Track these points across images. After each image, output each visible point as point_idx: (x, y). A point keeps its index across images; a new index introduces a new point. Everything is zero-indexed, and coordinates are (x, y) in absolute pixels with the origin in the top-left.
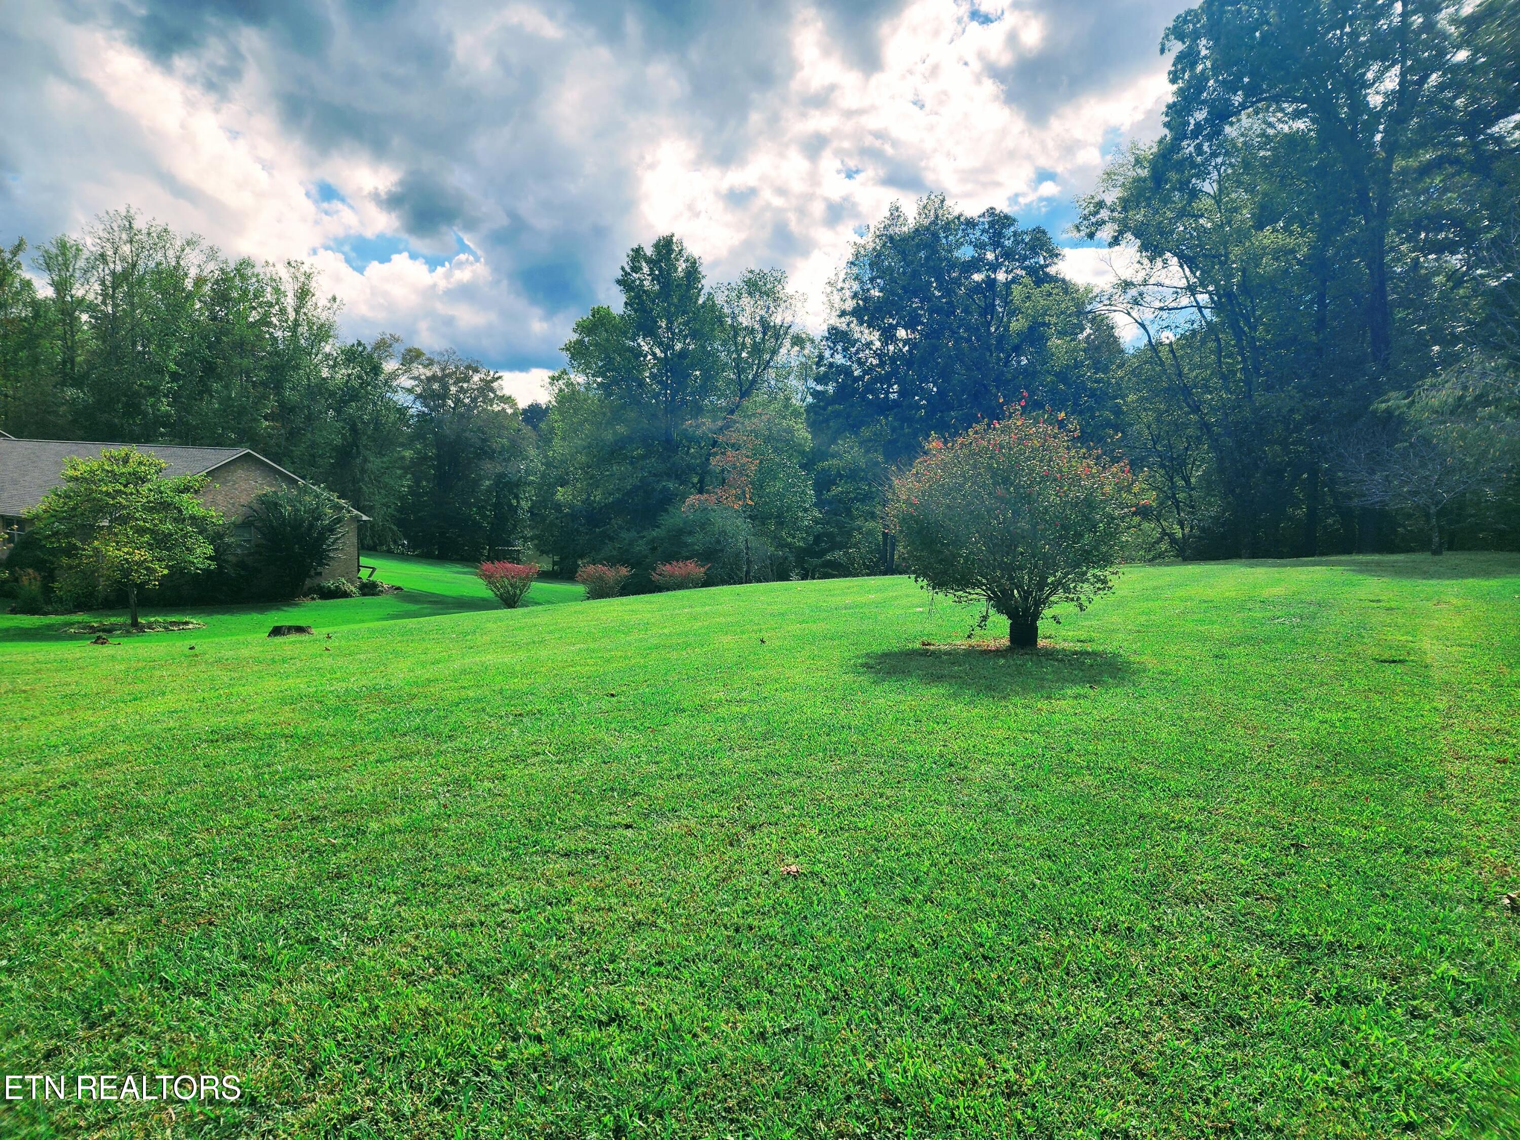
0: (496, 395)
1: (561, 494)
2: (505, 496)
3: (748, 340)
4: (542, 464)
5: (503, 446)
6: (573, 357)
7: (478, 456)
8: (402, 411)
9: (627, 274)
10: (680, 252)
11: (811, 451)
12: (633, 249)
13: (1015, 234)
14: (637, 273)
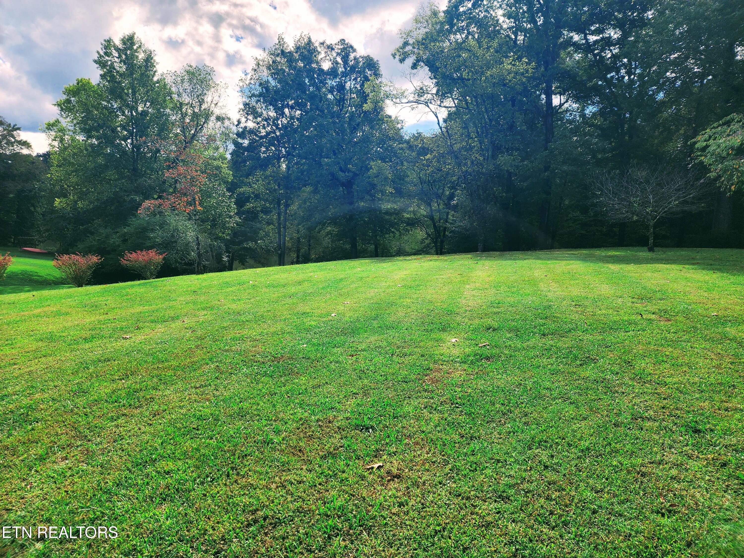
0: (15, 140)
1: (58, 203)
3: (189, 111)
5: (22, 173)
6: (62, 110)
7: (3, 179)
9: (101, 56)
10: (140, 47)
11: (232, 181)
12: (105, 41)
13: (355, 58)
14: (109, 56)
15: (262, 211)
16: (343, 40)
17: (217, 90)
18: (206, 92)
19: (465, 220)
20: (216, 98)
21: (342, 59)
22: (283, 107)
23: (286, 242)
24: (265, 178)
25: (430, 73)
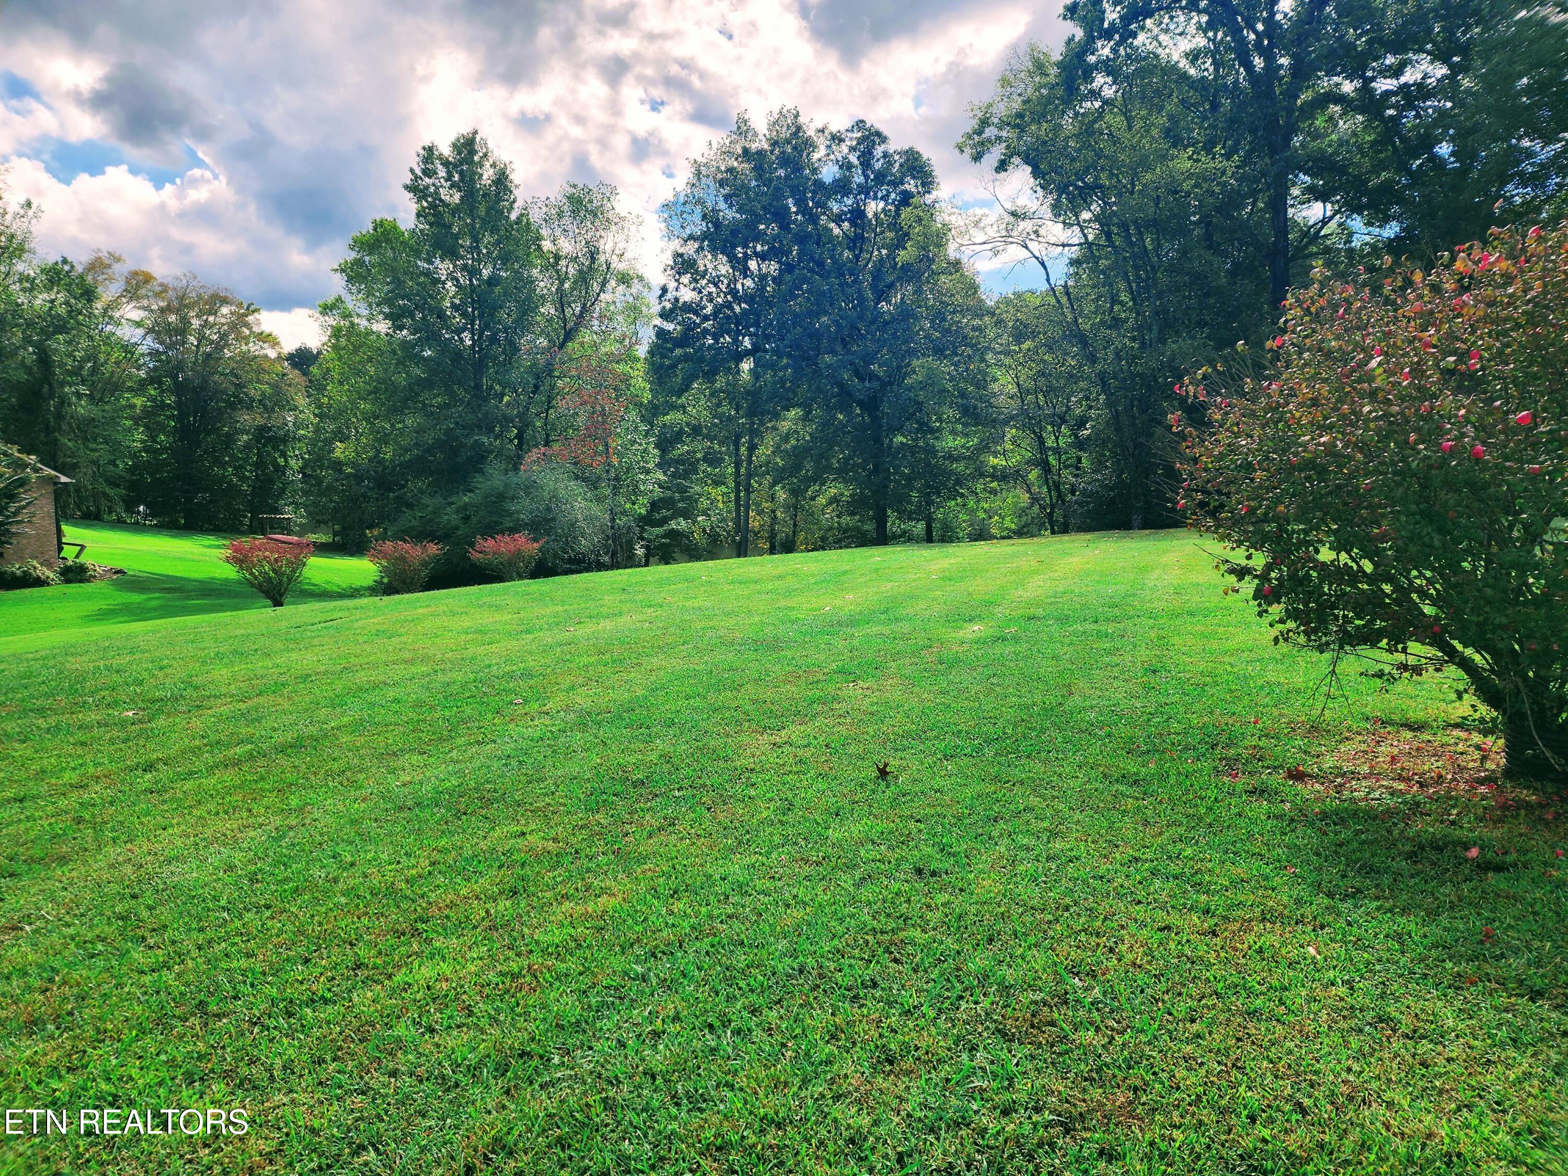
0: (251, 332)
1: (340, 450)
2: (269, 454)
4: (315, 415)
5: (263, 393)
6: (350, 280)
7: (232, 406)
8: (128, 349)
9: (417, 178)
10: (485, 155)
11: (650, 402)
12: (424, 148)
13: (885, 155)
14: (430, 177)
15: (705, 459)
16: (862, 121)
17: (623, 228)
18: (603, 233)
19: (1107, 467)
20: (621, 245)
21: (858, 158)
22: (746, 257)
23: (751, 520)
24: (712, 395)
25: (1032, 180)
